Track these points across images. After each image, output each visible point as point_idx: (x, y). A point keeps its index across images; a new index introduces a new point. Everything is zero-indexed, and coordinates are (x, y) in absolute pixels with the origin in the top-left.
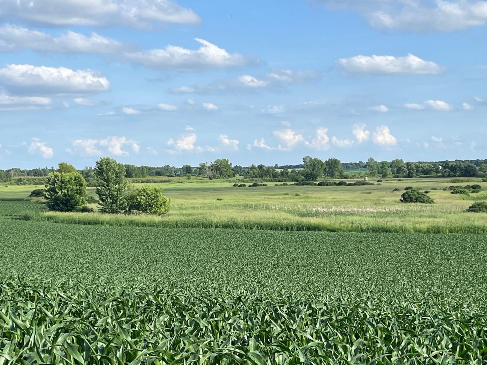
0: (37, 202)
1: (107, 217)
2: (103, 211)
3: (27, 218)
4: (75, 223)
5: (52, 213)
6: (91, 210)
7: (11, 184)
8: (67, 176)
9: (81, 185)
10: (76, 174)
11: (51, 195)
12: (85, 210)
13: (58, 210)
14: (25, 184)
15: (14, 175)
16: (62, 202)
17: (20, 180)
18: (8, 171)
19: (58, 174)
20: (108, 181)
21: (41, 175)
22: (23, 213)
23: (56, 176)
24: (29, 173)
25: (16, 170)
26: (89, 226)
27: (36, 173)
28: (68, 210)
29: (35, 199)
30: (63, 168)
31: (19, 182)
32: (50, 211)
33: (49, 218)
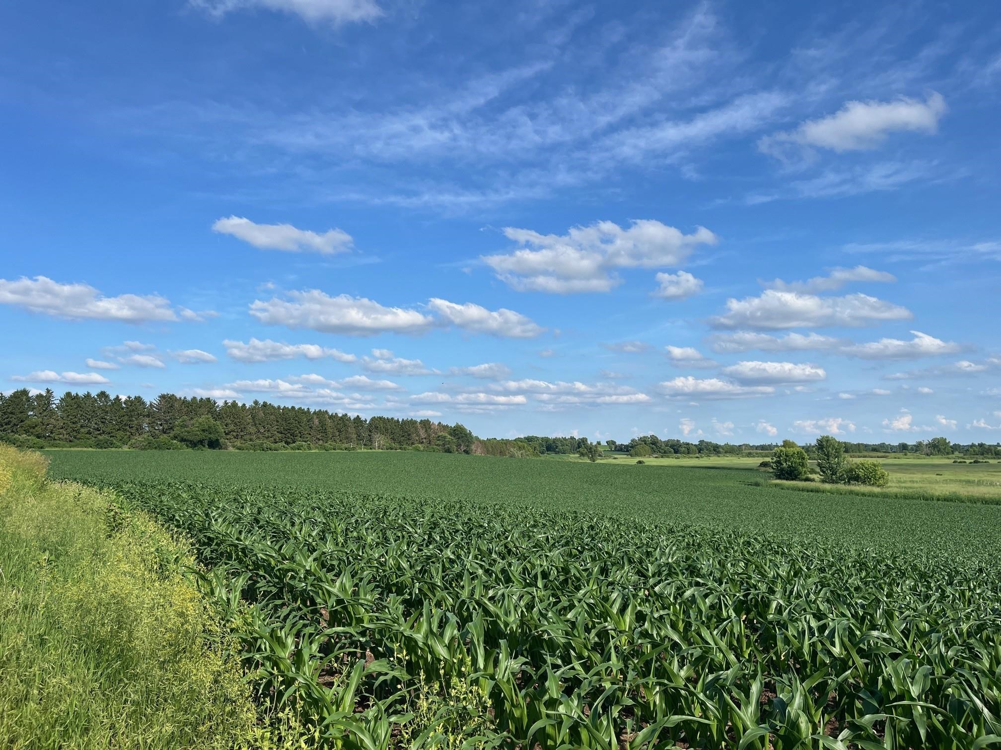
0: (765, 472)
1: (827, 486)
2: (823, 481)
3: (757, 484)
4: (799, 490)
5: (778, 481)
6: (813, 480)
7: (743, 457)
8: (790, 451)
9: (803, 458)
10: (798, 449)
11: (777, 466)
12: (807, 479)
13: (784, 479)
14: (754, 457)
15: (745, 449)
16: (787, 473)
17: (750, 453)
18: (740, 446)
19: (783, 449)
20: (828, 456)
21: (767, 450)
22: (753, 480)
23: (781, 451)
24: (757, 448)
25: (747, 445)
26: (812, 494)
27: (763, 447)
28: (793, 479)
29: (763, 469)
30: (786, 444)
31: (749, 455)
32: (776, 479)
33: (776, 485)
